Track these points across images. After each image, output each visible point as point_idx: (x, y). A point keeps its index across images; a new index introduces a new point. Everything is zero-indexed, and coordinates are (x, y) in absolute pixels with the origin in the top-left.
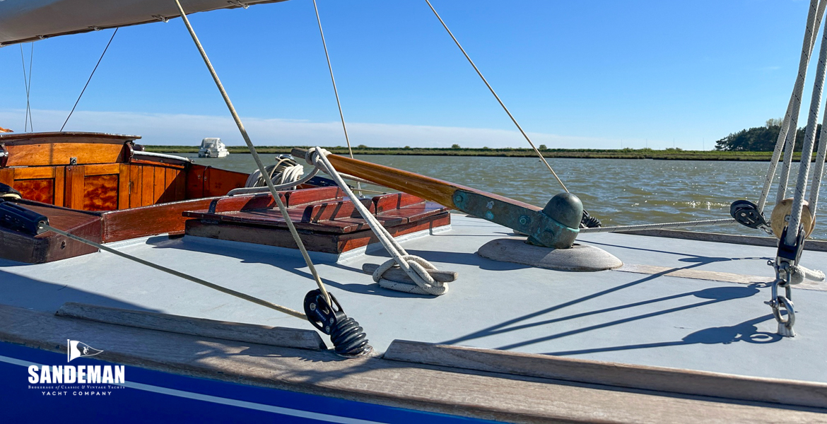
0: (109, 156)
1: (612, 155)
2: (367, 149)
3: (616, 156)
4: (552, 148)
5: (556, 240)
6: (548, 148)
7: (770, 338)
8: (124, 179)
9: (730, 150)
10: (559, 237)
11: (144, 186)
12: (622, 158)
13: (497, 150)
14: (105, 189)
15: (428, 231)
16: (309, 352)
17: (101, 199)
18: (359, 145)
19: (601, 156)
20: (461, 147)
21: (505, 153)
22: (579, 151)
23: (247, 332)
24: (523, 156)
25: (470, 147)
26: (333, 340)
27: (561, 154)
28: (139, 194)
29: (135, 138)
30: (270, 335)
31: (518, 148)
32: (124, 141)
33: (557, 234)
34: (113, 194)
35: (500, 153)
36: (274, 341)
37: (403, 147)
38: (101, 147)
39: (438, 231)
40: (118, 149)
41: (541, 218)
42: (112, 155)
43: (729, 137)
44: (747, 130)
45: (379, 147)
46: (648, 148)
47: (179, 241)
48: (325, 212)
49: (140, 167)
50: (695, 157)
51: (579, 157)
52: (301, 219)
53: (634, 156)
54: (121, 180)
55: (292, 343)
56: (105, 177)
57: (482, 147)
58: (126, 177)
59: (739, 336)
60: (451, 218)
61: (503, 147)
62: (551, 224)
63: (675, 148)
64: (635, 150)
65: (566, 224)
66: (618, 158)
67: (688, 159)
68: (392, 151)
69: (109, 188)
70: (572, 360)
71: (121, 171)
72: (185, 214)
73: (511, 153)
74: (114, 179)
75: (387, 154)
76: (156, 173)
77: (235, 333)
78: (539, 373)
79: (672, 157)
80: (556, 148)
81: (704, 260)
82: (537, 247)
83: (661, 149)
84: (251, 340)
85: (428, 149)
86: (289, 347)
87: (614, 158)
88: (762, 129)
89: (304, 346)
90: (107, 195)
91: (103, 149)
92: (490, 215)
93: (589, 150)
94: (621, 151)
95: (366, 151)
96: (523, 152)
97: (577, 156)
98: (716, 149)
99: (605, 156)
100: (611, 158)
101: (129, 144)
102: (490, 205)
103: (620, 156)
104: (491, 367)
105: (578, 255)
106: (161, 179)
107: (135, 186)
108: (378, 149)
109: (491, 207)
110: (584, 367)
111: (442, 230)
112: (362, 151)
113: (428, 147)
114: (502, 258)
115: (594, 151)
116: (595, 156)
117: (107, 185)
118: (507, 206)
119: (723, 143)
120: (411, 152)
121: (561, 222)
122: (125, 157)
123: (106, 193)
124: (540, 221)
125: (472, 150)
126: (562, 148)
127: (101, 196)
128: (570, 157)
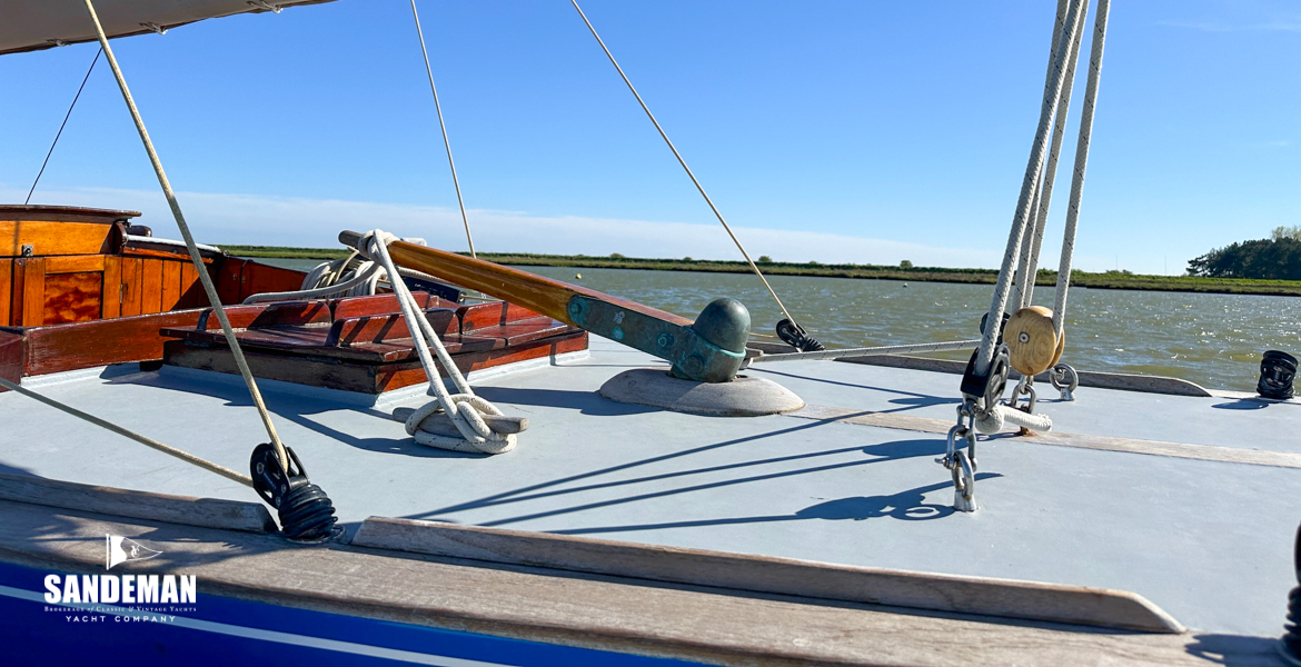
0: (88, 243)
2: (624, 260)
4: (921, 265)
5: (707, 369)
6: (914, 266)
7: (937, 513)
8: (112, 279)
9: (1212, 276)
10: (710, 365)
11: (145, 291)
13: (832, 267)
14: (80, 296)
15: (548, 359)
16: (247, 536)
17: (73, 310)
18: (612, 253)
20: (774, 261)
21: (845, 272)
22: (966, 271)
23: (164, 506)
24: (875, 278)
25: (788, 261)
26: (280, 515)
27: (936, 275)
28: (137, 303)
29: (132, 215)
30: (196, 512)
31: (865, 264)
32: (113, 219)
33: (708, 361)
34: (93, 302)
35: (837, 272)
36: (202, 520)
37: (681, 258)
38: (74, 229)
39: (566, 359)
40: (103, 232)
41: (688, 337)
42: (93, 242)
43: (1209, 255)
44: (1241, 243)
45: (644, 257)
47: (153, 374)
48: (365, 331)
49: (139, 260)
50: (1156, 285)
52: (325, 340)
54: (107, 281)
55: (226, 522)
56: (80, 277)
57: (807, 262)
58: (115, 276)
59: (889, 509)
60: (590, 340)
61: (842, 263)
62: (701, 346)
63: (1121, 271)
65: (722, 345)
67: (1144, 289)
68: (664, 265)
69: (86, 293)
70: (594, 541)
71: (107, 267)
72: (163, 332)
73: (854, 273)
74: (96, 280)
75: (656, 269)
76: (166, 270)
77: (148, 509)
78: (560, 562)
79: (1118, 284)
80: (928, 265)
81: (924, 402)
82: (679, 381)
83: (1099, 272)
84: (169, 519)
85: (721, 263)
86: (222, 529)
89: (243, 527)
90: (84, 304)
91: (77, 232)
92: (619, 333)
93: (981, 271)
95: (623, 264)
96: (875, 272)
97: (963, 279)
98: (1188, 273)
101: (120, 224)
102: (619, 318)
104: (497, 555)
105: (734, 392)
106: (173, 280)
107: (131, 290)
108: (641, 260)
109: (620, 321)
110: (622, 553)
111: (573, 358)
112: (617, 263)
113: (720, 260)
114: (628, 398)
117: (83, 289)
118: (643, 318)
119: (1200, 264)
120: (693, 266)
121: (715, 342)
122: (114, 245)
123: (81, 301)
124: (687, 341)
125: (790, 265)
126: (937, 266)
127: (74, 306)
128: (951, 281)
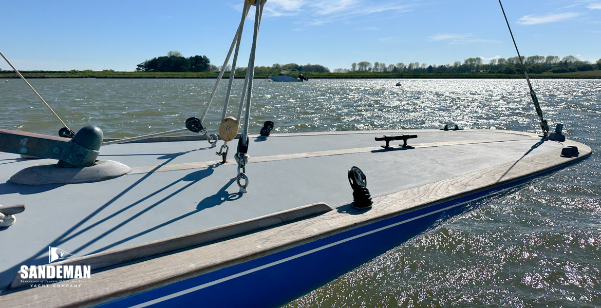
1: (63, 75)
3: (67, 76)
5: (85, 161)
7: (238, 196)
9: (147, 71)
10: (86, 159)
12: (72, 77)
19: (54, 76)
43: (145, 63)
44: (157, 58)
46: (89, 69)
51: (35, 78)
53: (81, 76)
59: (223, 199)
62: (81, 150)
63: (109, 70)
64: (80, 72)
65: (92, 148)
66: (68, 77)
79: (109, 76)
81: (172, 157)
83: (100, 71)
87: (66, 78)
88: (165, 57)
92: (23, 150)
94: (70, 72)
98: (137, 70)
99: (58, 76)
100: (63, 77)
103: (70, 76)
109: (24, 144)
115: (47, 72)
116: (49, 76)
119: (141, 66)
121: (89, 147)
124: (72, 149)
